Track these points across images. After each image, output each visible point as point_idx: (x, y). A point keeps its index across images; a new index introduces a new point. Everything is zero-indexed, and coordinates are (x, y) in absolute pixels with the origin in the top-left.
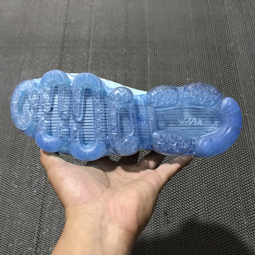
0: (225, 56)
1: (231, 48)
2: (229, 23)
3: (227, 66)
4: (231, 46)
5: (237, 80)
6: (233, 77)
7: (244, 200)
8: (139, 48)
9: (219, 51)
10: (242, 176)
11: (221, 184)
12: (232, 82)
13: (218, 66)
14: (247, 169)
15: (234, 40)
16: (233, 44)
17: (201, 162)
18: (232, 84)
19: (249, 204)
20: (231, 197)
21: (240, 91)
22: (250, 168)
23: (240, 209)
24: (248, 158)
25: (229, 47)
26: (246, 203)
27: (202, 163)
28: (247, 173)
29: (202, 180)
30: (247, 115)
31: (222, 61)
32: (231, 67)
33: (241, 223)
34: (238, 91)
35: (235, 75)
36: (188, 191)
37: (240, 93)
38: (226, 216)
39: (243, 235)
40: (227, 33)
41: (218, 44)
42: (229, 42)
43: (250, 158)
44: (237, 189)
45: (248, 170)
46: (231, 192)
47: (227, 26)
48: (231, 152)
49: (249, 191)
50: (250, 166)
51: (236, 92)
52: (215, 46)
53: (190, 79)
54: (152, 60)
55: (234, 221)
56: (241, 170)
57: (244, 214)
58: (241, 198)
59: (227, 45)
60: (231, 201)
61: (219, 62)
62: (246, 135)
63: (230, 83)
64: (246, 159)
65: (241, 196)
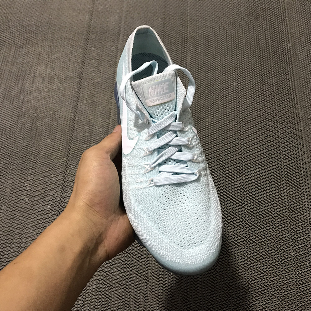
0: (281, 58)
1: (289, 48)
2: (287, 18)
3: (282, 70)
4: (289, 46)
5: (293, 87)
6: (288, 83)
7: (292, 227)
8: (178, 44)
9: (273, 52)
10: (292, 199)
11: (267, 208)
12: (287, 89)
13: (272, 70)
14: (298, 192)
15: (293, 39)
16: (291, 44)
17: (245, 181)
18: (287, 92)
19: (298, 232)
20: (278, 224)
21: (295, 100)
22: (302, 191)
23: (286, 237)
24: (301, 179)
25: (286, 47)
26: (294, 231)
27: (245, 183)
28: (297, 197)
29: (245, 202)
30: (302, 129)
31: (277, 64)
32: (287, 71)
33: (288, 254)
34: (293, 100)
35: (290, 81)
36: (227, 214)
37: (296, 102)
38: (270, 245)
39: (289, 267)
40: (284, 30)
41: (272, 43)
42: (286, 41)
43: (302, 179)
44: (285, 214)
45: (300, 193)
46: (278, 218)
47: (285, 22)
48: (281, 171)
49: (300, 217)
50: (302, 188)
51: (290, 101)
52: (269, 45)
53: (237, 84)
54: (193, 59)
55: (279, 251)
56: (291, 193)
57: (291, 243)
58: (289, 225)
59: (283, 45)
60: (277, 228)
61: (272, 65)
62: (300, 153)
63: (284, 91)
64: (298, 180)
65: (290, 223)
